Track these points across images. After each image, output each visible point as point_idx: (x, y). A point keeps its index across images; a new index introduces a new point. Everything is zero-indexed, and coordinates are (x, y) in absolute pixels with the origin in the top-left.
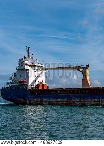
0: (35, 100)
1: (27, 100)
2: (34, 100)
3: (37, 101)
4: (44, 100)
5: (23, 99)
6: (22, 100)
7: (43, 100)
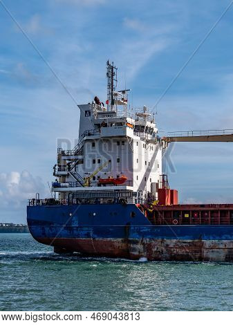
0: (172, 242)
1: (136, 243)
2: (168, 241)
3: (176, 246)
4: (208, 243)
5: (120, 240)
6: (118, 242)
7: (203, 243)
